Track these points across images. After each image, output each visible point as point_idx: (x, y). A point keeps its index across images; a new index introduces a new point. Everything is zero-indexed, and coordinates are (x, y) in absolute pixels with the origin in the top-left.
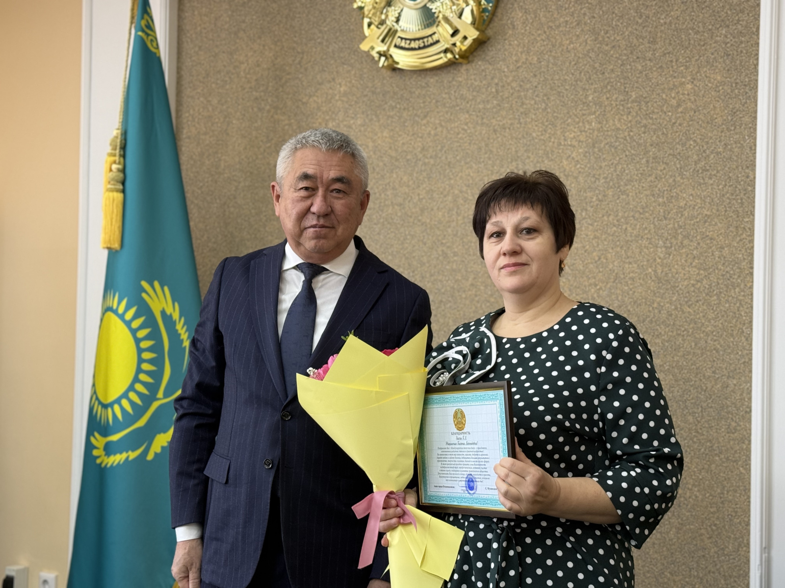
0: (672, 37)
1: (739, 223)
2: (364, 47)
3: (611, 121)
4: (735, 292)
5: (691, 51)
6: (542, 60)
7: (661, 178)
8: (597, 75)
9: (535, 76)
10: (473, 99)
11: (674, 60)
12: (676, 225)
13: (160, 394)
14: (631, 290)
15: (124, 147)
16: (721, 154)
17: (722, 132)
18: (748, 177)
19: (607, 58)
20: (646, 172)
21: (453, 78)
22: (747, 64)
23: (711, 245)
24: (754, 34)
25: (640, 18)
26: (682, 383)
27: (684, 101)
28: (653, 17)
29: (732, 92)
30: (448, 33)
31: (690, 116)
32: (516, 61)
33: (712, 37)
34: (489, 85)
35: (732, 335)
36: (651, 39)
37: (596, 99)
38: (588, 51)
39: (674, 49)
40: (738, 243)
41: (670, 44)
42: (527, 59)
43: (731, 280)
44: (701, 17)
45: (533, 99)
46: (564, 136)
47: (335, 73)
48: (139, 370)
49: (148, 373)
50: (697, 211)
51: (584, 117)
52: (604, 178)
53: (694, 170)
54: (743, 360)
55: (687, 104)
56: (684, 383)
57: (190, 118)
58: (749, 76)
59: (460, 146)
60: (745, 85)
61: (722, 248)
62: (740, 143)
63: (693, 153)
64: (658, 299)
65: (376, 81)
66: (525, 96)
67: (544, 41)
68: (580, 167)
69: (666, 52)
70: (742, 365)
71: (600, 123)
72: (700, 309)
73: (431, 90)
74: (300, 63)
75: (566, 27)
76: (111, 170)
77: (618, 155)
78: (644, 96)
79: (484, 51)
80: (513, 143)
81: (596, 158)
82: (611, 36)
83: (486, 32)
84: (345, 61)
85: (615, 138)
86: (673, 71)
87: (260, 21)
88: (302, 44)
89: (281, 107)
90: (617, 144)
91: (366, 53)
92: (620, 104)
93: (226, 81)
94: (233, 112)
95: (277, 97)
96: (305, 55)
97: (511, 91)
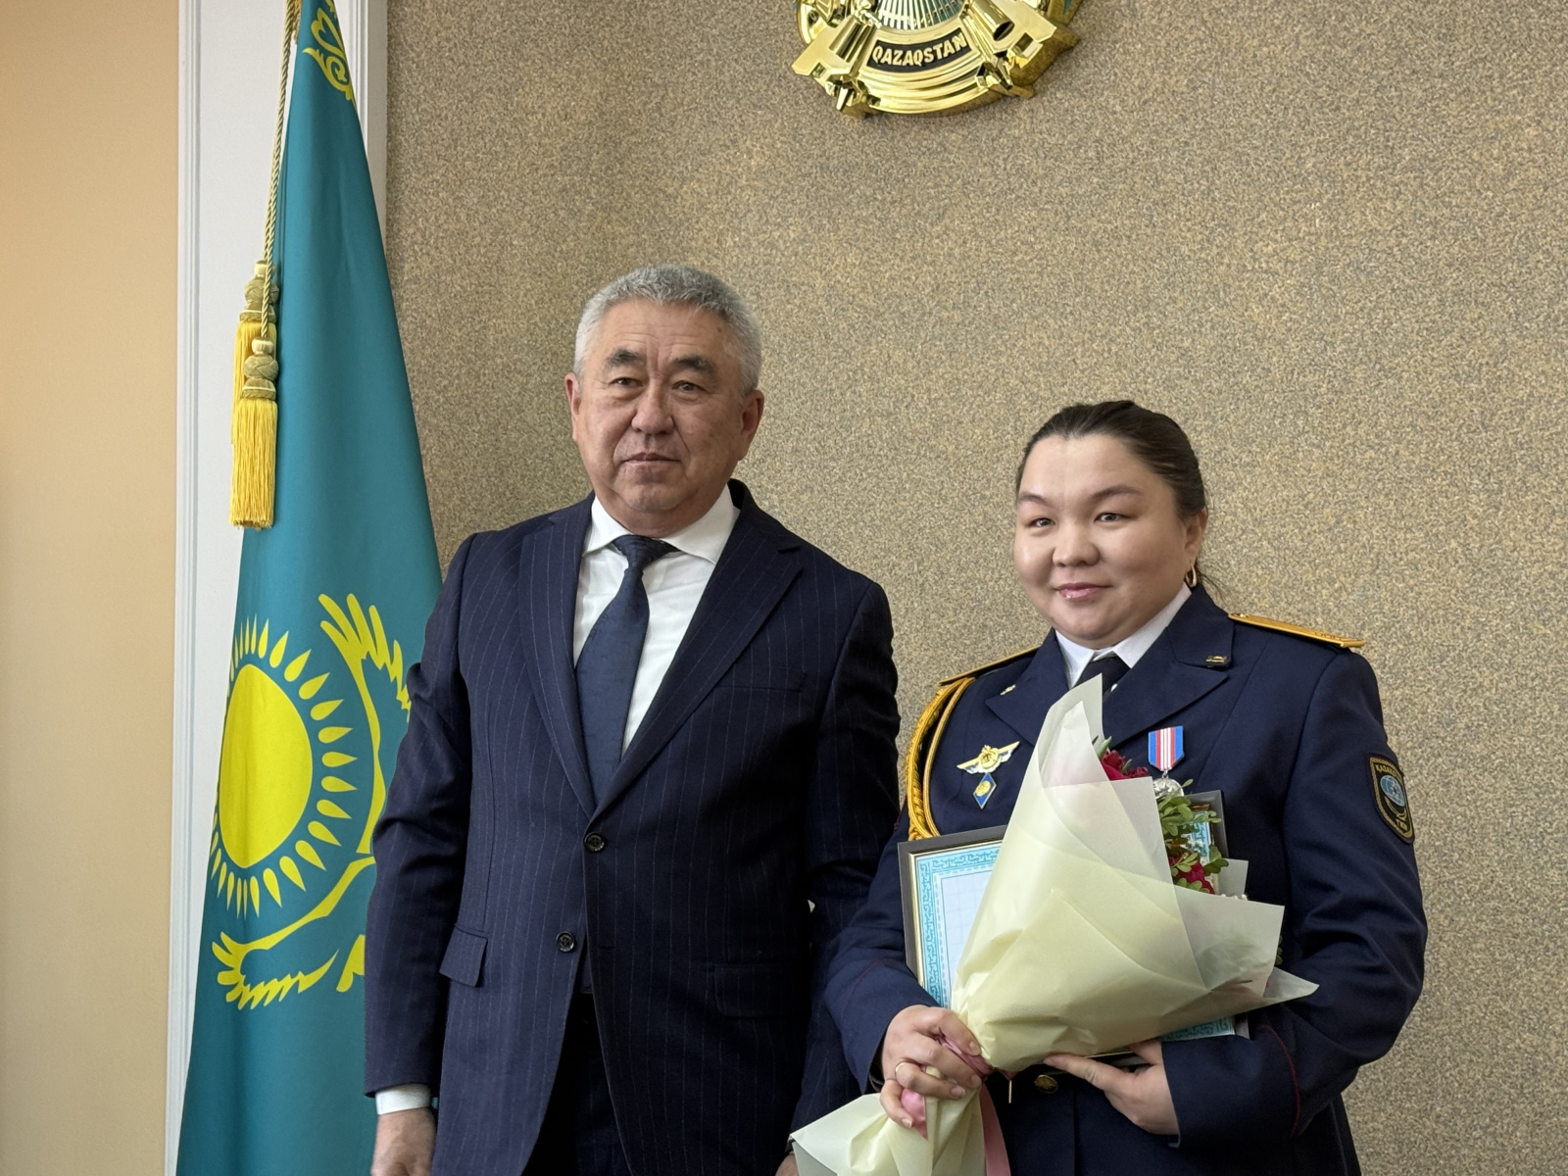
0: (1490, 24)
2: (802, 67)
3: (1357, 214)
5: (1534, 54)
6: (1198, 84)
7: (1475, 337)
8: (1324, 113)
9: (1185, 119)
10: (1046, 175)
11: (1496, 75)
12: (1510, 443)
13: (364, 846)
14: (1412, 590)
15: (276, 302)
19: (1346, 76)
20: (1440, 324)
21: (1000, 132)
26: (1533, 796)
27: (1521, 164)
30: (990, 30)
31: (1535, 197)
32: (1141, 88)
34: (1080, 143)
36: (1444, 31)
37: (1322, 166)
38: (1302, 62)
39: (1494, 51)
41: (1487, 39)
42: (1164, 83)
45: (1181, 171)
46: (1252, 250)
47: (737, 128)
48: (317, 793)
49: (336, 798)
50: (1557, 409)
51: (1296, 208)
52: (1343, 341)
53: (1549, 316)
55: (1527, 170)
56: (1537, 795)
57: (419, 238)
59: (1018, 279)
63: (1545, 281)
64: (1474, 609)
65: (829, 144)
66: (1163, 164)
67: (1201, 41)
68: (1291, 319)
69: (1476, 57)
71: (1331, 219)
73: (952, 157)
74: (659, 107)
76: (250, 352)
77: (1375, 289)
78: (1430, 156)
79: (1068, 68)
80: (1136, 269)
81: (1324, 297)
82: (1353, 27)
83: (1073, 25)
84: (760, 100)
85: (1367, 251)
86: (1495, 100)
87: (569, 18)
88: (662, 66)
89: (619, 205)
90: (1372, 264)
91: (805, 81)
92: (1377, 177)
93: (496, 152)
94: (512, 219)
95: (609, 184)
96: (670, 90)
97: (1131, 156)
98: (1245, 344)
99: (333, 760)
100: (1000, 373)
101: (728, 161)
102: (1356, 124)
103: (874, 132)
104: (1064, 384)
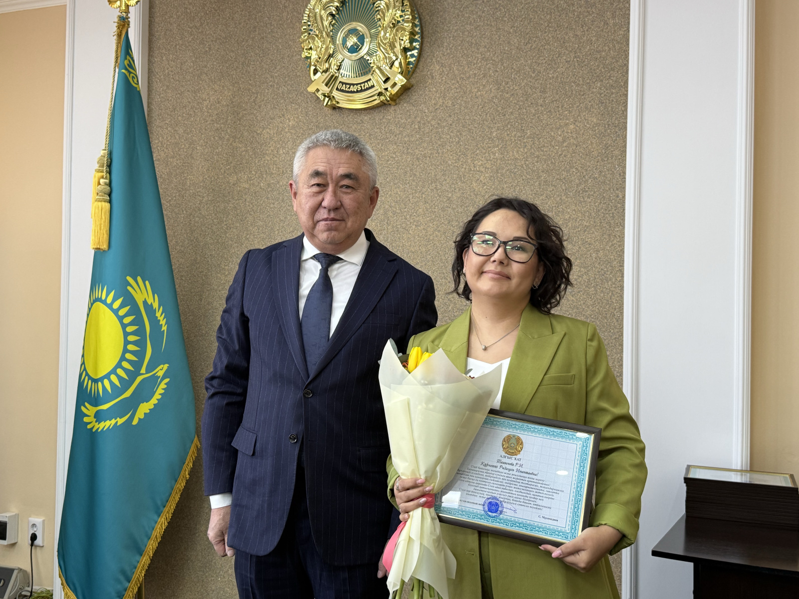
0: (558, 88)
1: (611, 231)
2: (312, 89)
3: (511, 153)
4: (608, 285)
5: (573, 99)
6: (455, 104)
8: (500, 117)
9: (450, 116)
10: (400, 133)
11: (560, 106)
13: (143, 371)
15: (110, 166)
16: (597, 179)
17: (598, 162)
18: (618, 196)
19: (508, 104)
21: (384, 117)
22: (617, 110)
23: (590, 249)
24: (622, 87)
25: (533, 73)
27: (568, 138)
28: (543, 72)
29: (605, 131)
30: (381, 80)
31: (573, 149)
32: (435, 104)
33: (589, 89)
34: (413, 122)
35: (606, 318)
36: (542, 90)
37: (499, 135)
38: (493, 98)
39: (560, 98)
40: (610, 247)
41: (557, 94)
42: (443, 103)
43: (605, 275)
44: (580, 73)
45: (449, 134)
46: (473, 164)
47: (284, 110)
48: (125, 351)
49: (133, 353)
50: (579, 223)
51: (489, 149)
53: (576, 191)
54: (615, 336)
55: (570, 140)
57: (160, 144)
58: (618, 119)
59: (389, 170)
60: (615, 126)
61: (598, 251)
62: (611, 170)
63: (575, 178)
65: (319, 118)
66: (443, 132)
67: (457, 89)
68: (487, 188)
69: (553, 99)
70: (614, 341)
71: (502, 154)
72: (581, 298)
73: (365, 125)
74: (254, 101)
75: (475, 79)
76: (99, 184)
77: (517, 179)
78: (537, 133)
79: (409, 96)
80: (432, 168)
81: (499, 181)
82: (511, 87)
83: (410, 80)
84: (293, 100)
85: (514, 166)
86: (560, 115)
87: (220, 66)
88: (256, 86)
89: (239, 136)
90: (516, 170)
91: (311, 95)
92: (518, 140)
93: (191, 114)
94: (197, 140)
95: (235, 128)
96: (259, 95)
97: (431, 128)
98: (471, 196)
99: (131, 338)
100: (382, 203)
101: (281, 122)
102: (511, 121)
103: (336, 115)
104: (405, 208)
